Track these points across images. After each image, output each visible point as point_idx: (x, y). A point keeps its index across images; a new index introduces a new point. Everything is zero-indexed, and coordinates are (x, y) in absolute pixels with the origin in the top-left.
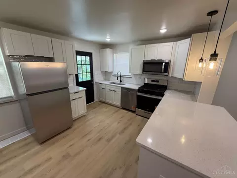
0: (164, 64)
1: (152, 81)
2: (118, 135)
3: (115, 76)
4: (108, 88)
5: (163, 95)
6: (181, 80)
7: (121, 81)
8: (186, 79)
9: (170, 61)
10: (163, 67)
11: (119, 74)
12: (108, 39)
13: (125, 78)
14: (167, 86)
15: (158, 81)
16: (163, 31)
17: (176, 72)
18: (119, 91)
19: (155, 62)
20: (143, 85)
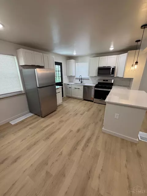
0: (111, 69)
1: (104, 80)
2: (86, 112)
3: (77, 79)
4: (73, 87)
5: (111, 88)
6: (122, 78)
7: (81, 82)
8: (125, 77)
9: (115, 67)
10: (111, 71)
11: (80, 77)
12: (75, 54)
13: (84, 80)
14: (113, 83)
15: (107, 81)
16: (112, 49)
17: (119, 73)
18: (82, 88)
19: (106, 68)
20: (97, 83)
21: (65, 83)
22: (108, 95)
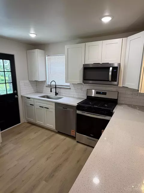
0: (111, 69)
1: (98, 93)
4: (38, 104)
5: (111, 114)
6: (136, 92)
7: (56, 94)
9: (119, 64)
10: (110, 74)
12: (32, 35)
14: (117, 100)
15: (105, 94)
18: (52, 108)
19: (99, 66)
20: (86, 98)
21: (22, 94)
22: (104, 129)
